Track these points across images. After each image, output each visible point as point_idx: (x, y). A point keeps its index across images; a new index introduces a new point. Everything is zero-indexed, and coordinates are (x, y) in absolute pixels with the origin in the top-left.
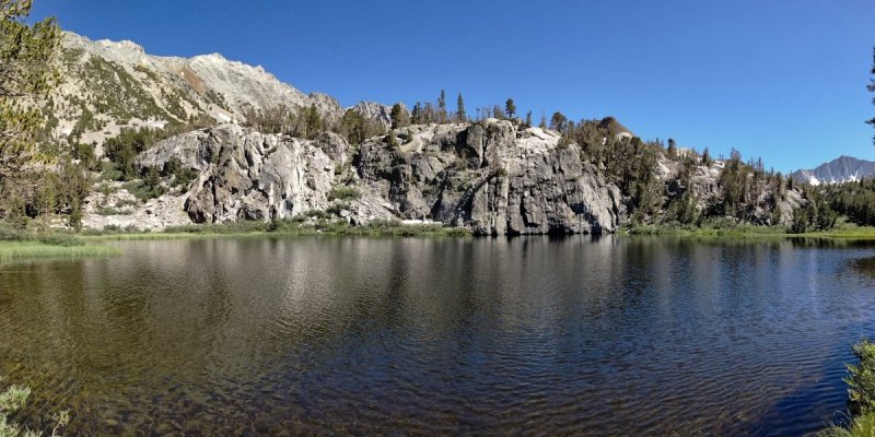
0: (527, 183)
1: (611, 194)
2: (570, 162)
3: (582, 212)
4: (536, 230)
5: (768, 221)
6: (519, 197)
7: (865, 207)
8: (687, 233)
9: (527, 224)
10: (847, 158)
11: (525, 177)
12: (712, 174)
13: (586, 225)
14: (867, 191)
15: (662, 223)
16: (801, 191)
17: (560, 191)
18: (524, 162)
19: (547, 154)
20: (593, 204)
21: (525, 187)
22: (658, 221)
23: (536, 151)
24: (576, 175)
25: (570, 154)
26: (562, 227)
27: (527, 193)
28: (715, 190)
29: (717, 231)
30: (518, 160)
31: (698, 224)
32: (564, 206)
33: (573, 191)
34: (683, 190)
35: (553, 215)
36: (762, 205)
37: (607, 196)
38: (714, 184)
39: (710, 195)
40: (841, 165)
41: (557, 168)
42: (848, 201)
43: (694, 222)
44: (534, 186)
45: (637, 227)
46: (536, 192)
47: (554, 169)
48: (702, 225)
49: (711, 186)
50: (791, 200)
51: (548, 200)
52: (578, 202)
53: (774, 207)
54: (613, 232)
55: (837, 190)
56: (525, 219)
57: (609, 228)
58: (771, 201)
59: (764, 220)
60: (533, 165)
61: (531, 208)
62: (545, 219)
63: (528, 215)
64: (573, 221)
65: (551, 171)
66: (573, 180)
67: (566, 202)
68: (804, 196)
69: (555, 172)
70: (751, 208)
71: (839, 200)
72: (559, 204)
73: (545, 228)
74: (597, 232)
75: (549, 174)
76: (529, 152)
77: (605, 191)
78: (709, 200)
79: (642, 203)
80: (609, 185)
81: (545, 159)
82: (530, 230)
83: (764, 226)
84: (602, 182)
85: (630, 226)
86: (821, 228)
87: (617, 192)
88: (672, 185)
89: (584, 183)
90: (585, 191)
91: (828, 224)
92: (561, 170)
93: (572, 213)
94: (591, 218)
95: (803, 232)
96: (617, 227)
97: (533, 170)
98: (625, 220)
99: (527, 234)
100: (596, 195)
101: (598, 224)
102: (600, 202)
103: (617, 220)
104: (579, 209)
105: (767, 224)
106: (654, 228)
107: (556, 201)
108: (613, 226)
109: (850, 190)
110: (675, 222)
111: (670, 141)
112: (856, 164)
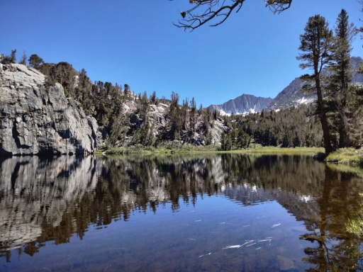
0: (20, 110)
1: (90, 124)
2: (58, 97)
3: (68, 137)
4: (28, 151)
5: (203, 142)
6: (11, 122)
7: (267, 132)
8: (149, 153)
9: (19, 145)
10: (247, 96)
11: (17, 105)
12: (159, 110)
13: (72, 148)
14: (267, 120)
15: (128, 146)
16: (223, 121)
17: (49, 119)
18: (14, 92)
19: (36, 88)
20: (77, 131)
21: (17, 114)
22: (125, 144)
23: (26, 84)
24: (63, 107)
25: (57, 90)
26: (51, 149)
27: (19, 119)
28: (163, 122)
29: (170, 150)
30: (7, 89)
31: (155, 145)
32: (53, 131)
33: (61, 120)
34: (141, 122)
35: (43, 139)
36: (198, 131)
37: (87, 126)
38: (163, 117)
39: (160, 125)
40: (243, 101)
41: (47, 100)
42: (254, 128)
43: (153, 144)
44: (26, 114)
45: (111, 149)
46: (28, 118)
47: (44, 101)
48: (158, 146)
49: (160, 119)
50: (217, 127)
51: (39, 126)
52: (65, 129)
53: (207, 132)
54: (92, 153)
55: (245, 120)
56: (17, 141)
57: (89, 150)
58: (204, 128)
59: (201, 141)
60: (24, 96)
61: (23, 132)
62: (36, 142)
63: (20, 138)
64: (60, 144)
65: (41, 103)
66: (61, 111)
67: (55, 129)
68: (225, 124)
69: (44, 103)
70: (190, 133)
71: (247, 127)
72: (49, 130)
73: (35, 150)
74: (80, 154)
75: (39, 105)
76: (18, 84)
77: (85, 121)
78: (160, 129)
79: (113, 131)
80: (89, 117)
81: (35, 92)
82: (21, 151)
83: (201, 146)
84: (84, 115)
85: (105, 149)
86: (241, 147)
87: (94, 122)
88: (133, 118)
89: (69, 114)
90: (70, 120)
91: (245, 145)
92: (49, 102)
93: (59, 138)
94: (76, 142)
95: (229, 149)
96: (95, 149)
97: (25, 100)
98: (101, 143)
99: (18, 155)
100: (79, 124)
101: (81, 147)
102: (82, 128)
103: (95, 143)
104: (65, 134)
105: (202, 144)
106: (123, 149)
107: (46, 127)
108: (92, 149)
109: (254, 120)
110: (139, 145)
111: (126, 86)
112: (254, 100)
